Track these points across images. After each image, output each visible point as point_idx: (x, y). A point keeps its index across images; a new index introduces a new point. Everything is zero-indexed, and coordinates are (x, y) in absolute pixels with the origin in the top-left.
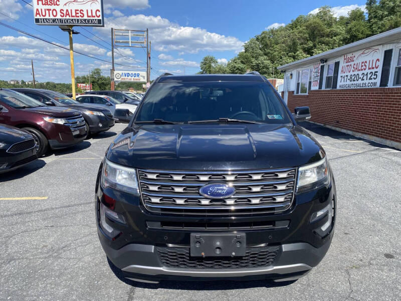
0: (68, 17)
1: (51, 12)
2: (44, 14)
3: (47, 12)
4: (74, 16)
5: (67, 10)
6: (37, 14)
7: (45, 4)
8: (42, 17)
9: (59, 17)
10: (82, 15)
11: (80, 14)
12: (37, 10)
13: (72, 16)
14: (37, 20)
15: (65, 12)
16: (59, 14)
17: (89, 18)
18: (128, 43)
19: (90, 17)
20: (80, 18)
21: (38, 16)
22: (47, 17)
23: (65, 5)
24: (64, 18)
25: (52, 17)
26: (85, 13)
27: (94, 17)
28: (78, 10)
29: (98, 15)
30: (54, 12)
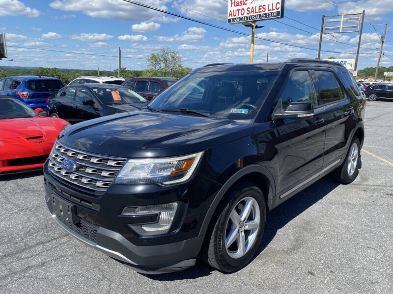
0: (252, 14)
1: (240, 11)
2: (235, 14)
3: (237, 12)
4: (257, 12)
5: (253, 8)
6: (230, 15)
7: (237, 6)
8: (233, 17)
9: (245, 15)
10: (264, 10)
11: (262, 9)
12: (231, 11)
13: (256, 12)
14: (229, 21)
15: (250, 10)
16: (246, 11)
17: (270, 12)
18: (338, 29)
19: (270, 10)
20: (262, 13)
21: (231, 16)
22: (237, 16)
23: (252, 3)
24: (250, 15)
25: (240, 16)
26: (267, 8)
27: (274, 9)
28: (261, 6)
29: (277, 8)
30: (243, 11)
